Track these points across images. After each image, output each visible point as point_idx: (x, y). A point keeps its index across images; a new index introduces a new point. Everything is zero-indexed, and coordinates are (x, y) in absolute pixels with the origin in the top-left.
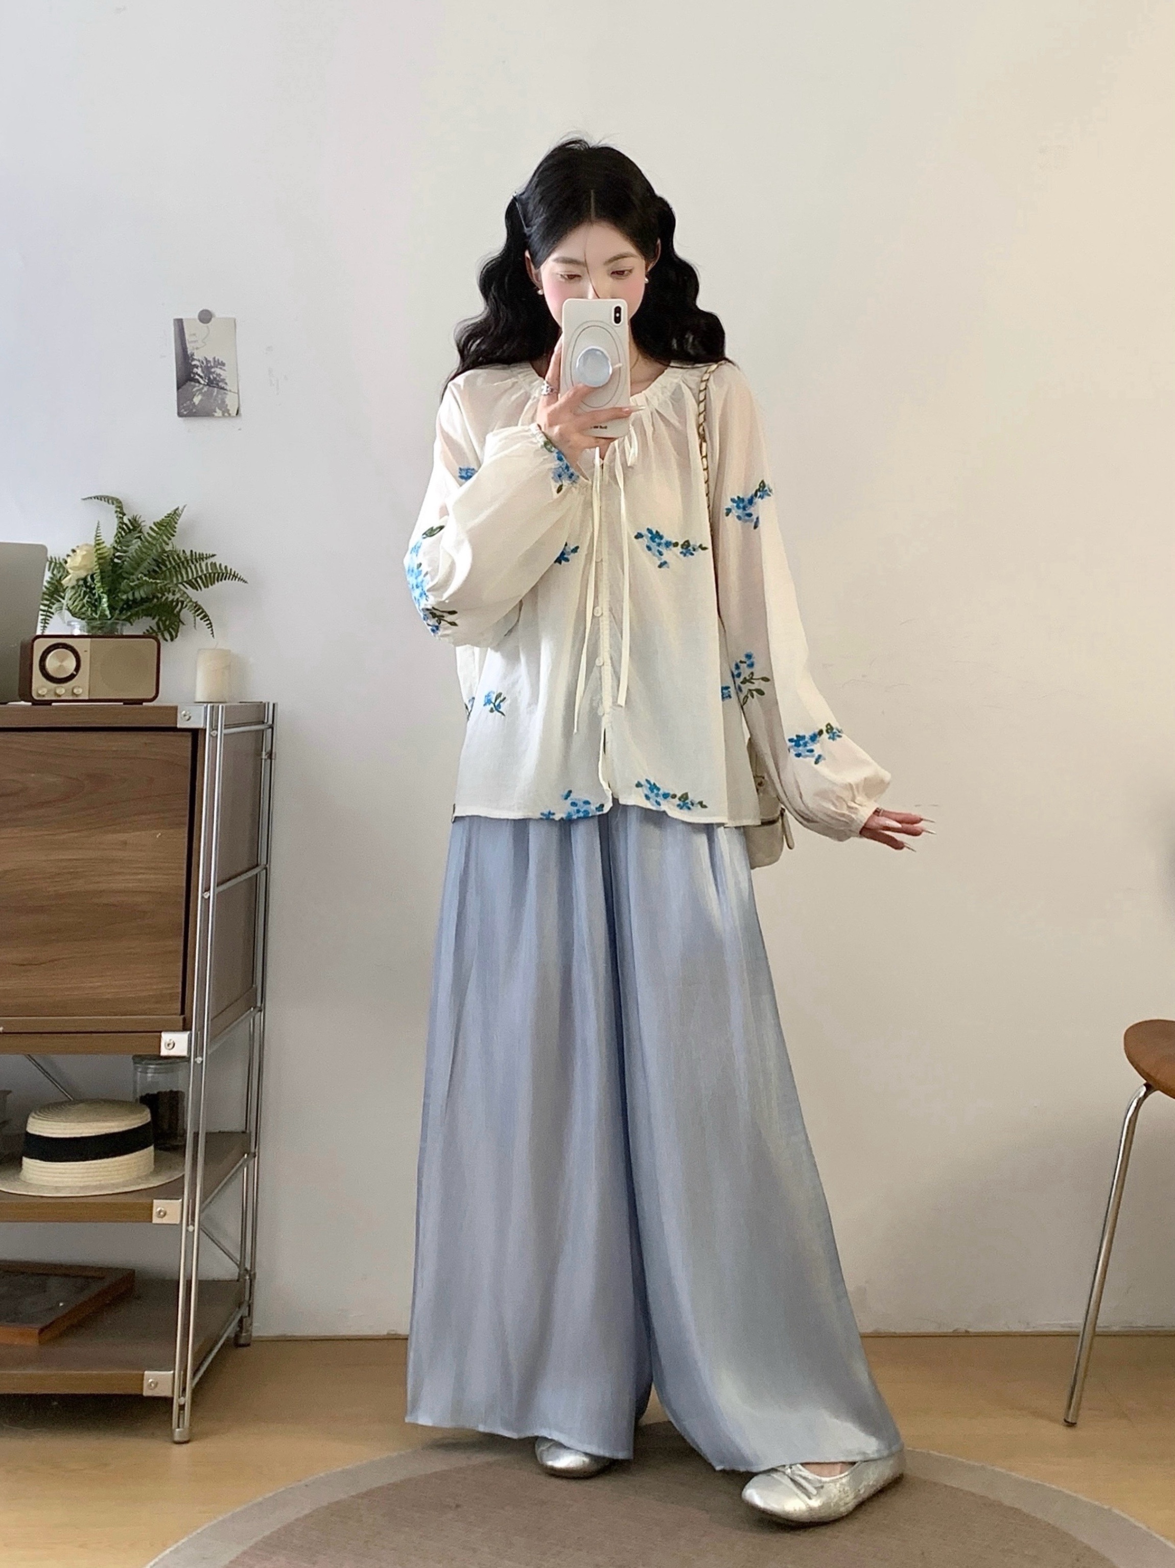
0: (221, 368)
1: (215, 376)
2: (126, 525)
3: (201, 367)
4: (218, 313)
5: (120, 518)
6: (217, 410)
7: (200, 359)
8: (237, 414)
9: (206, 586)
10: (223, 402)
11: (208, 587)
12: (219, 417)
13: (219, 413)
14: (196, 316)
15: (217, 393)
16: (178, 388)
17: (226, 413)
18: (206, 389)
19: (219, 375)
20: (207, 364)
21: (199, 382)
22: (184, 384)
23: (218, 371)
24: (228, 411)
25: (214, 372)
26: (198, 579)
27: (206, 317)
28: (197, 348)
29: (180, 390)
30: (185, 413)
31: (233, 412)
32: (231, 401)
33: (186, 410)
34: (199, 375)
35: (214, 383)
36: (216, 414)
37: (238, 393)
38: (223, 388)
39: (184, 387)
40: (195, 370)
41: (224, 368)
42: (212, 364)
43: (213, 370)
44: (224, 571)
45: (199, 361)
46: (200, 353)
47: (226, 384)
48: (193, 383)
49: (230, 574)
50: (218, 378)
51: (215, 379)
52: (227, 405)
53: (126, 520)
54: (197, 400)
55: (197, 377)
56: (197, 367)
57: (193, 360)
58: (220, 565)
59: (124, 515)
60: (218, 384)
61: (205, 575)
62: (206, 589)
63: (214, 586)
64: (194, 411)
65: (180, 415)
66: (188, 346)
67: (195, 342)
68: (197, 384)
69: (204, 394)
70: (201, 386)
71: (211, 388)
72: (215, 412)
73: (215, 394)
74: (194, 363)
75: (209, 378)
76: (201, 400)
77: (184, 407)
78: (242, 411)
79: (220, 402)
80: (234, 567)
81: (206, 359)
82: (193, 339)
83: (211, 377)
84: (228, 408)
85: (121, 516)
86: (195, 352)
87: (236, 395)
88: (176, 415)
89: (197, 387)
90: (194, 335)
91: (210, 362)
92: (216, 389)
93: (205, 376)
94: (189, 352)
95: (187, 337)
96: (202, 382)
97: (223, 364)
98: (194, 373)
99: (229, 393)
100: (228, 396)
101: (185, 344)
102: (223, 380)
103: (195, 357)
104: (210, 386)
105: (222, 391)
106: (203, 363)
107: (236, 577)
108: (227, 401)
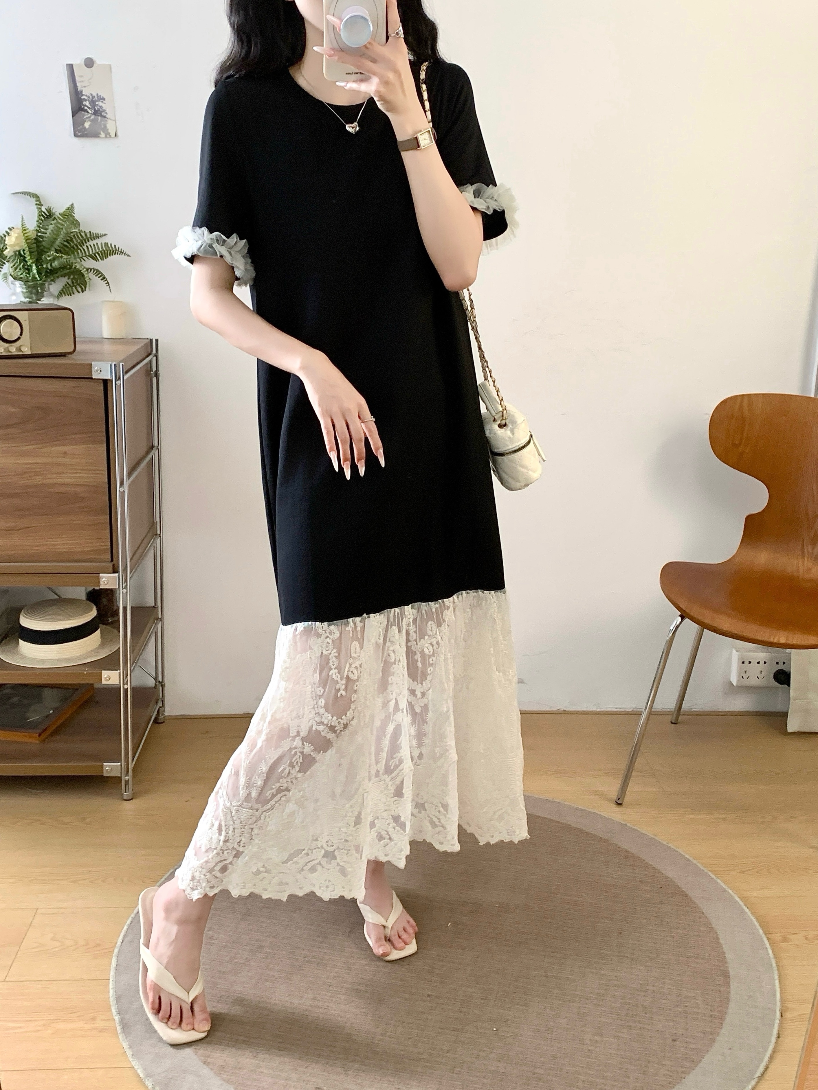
0: (102, 102)
1: (99, 107)
2: (44, 212)
3: (89, 100)
4: (98, 61)
5: (39, 208)
6: (102, 133)
7: (88, 95)
8: (116, 135)
9: (102, 259)
10: (105, 127)
11: (103, 260)
12: (103, 138)
13: (103, 135)
14: (83, 63)
15: (101, 120)
16: (73, 116)
17: (108, 135)
18: (93, 117)
19: (100, 107)
20: (93, 98)
21: (87, 112)
22: (77, 113)
23: (100, 104)
24: (109, 134)
25: (98, 105)
26: (96, 254)
27: (89, 63)
28: (85, 87)
29: (74, 117)
30: (79, 134)
31: (113, 135)
32: (110, 126)
33: (80, 132)
34: (87, 106)
35: (98, 113)
36: (101, 136)
37: (115, 121)
38: (105, 117)
39: (77, 115)
40: (84, 103)
41: (104, 102)
42: (96, 99)
43: (97, 103)
44: (114, 249)
45: (87, 96)
46: (87, 91)
47: (107, 113)
48: (83, 112)
49: (118, 251)
50: (101, 110)
51: (99, 110)
52: (108, 130)
53: (43, 209)
54: (87, 125)
55: (86, 108)
56: (85, 100)
57: (83, 95)
58: (111, 245)
59: (42, 205)
60: (101, 114)
61: (101, 252)
62: (103, 261)
63: (108, 259)
64: (85, 133)
65: (76, 135)
66: (78, 84)
67: (82, 81)
68: (86, 113)
69: (92, 121)
70: (89, 115)
71: (97, 117)
72: (100, 134)
73: (99, 121)
74: (82, 98)
75: (95, 110)
76: (90, 125)
77: (78, 130)
78: (119, 133)
79: (103, 127)
80: (120, 245)
81: (92, 95)
82: (82, 79)
83: (96, 108)
84: (109, 131)
85: (40, 207)
86: (84, 89)
87: (114, 122)
88: (73, 135)
89: (86, 115)
90: (81, 76)
91: (93, 97)
92: (100, 117)
93: (92, 106)
94: (79, 90)
95: (77, 79)
96: (90, 112)
97: (104, 99)
98: (83, 105)
99: (109, 120)
100: (108, 122)
101: (76, 84)
102: (104, 111)
103: (83, 93)
104: (96, 115)
105: (104, 119)
106: (89, 97)
107: (122, 253)
108: (109, 126)
